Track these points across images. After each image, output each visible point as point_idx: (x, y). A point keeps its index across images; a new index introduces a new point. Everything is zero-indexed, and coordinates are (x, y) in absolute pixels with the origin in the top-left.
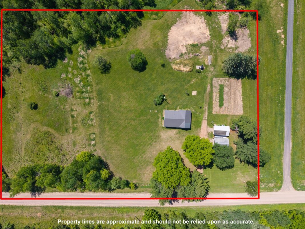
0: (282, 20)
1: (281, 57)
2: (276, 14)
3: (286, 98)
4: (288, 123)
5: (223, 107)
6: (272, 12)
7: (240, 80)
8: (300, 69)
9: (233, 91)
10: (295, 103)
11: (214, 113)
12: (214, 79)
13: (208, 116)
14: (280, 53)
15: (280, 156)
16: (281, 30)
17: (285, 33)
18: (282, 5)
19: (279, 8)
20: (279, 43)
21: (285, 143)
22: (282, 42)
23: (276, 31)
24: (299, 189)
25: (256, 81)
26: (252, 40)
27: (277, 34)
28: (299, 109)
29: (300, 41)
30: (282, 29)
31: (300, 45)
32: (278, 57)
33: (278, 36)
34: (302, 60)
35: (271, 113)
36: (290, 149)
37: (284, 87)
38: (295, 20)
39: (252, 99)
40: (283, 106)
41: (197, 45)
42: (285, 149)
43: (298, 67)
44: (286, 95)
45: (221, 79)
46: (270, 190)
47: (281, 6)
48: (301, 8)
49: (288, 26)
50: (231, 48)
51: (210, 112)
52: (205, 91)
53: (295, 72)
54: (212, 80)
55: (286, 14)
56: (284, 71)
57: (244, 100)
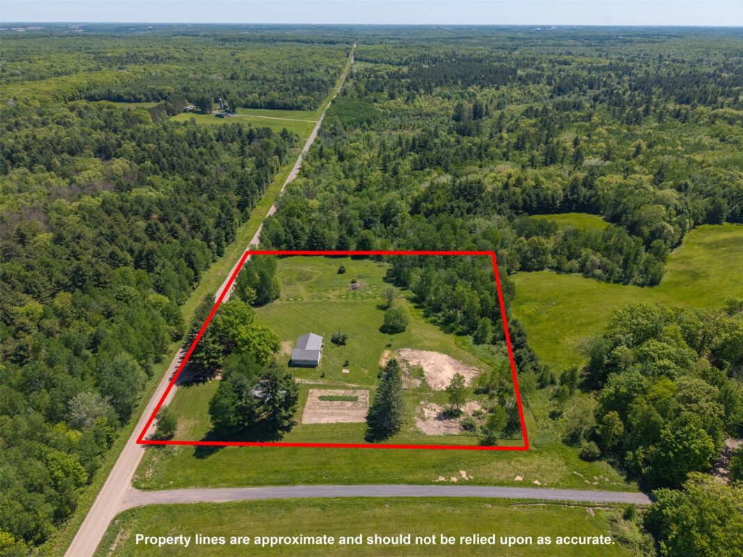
0: (487, 477)
1: (411, 477)
2: (497, 469)
3: (324, 487)
4: (270, 493)
5: (319, 401)
6: (500, 465)
7: (365, 421)
8: (387, 511)
9: (346, 411)
10: (312, 504)
11: (311, 391)
12: (368, 392)
13: (308, 385)
14: (419, 476)
15: (205, 483)
16: (467, 476)
17: (462, 483)
18: (519, 478)
19: (513, 474)
20: (439, 475)
21: (230, 489)
22: (442, 479)
23: (464, 469)
24: (117, 521)
25: (363, 442)
26: (439, 436)
27: (458, 471)
28: (298, 511)
29: (449, 509)
30: (470, 479)
31: (439, 510)
32: (411, 472)
33: (453, 471)
34: (407, 514)
35: (299, 464)
36: (214, 499)
37: (350, 482)
38: (494, 501)
39: (329, 436)
40: (308, 482)
41: (423, 376)
42: (217, 489)
43: (390, 507)
44: (330, 487)
45: (368, 398)
46: (141, 469)
47: (515, 476)
48: (523, 513)
49: (478, 488)
50: (423, 412)
51: (313, 387)
52: (349, 382)
53: (381, 502)
54: (367, 389)
55: (502, 484)
56: (383, 482)
57: (329, 425)
